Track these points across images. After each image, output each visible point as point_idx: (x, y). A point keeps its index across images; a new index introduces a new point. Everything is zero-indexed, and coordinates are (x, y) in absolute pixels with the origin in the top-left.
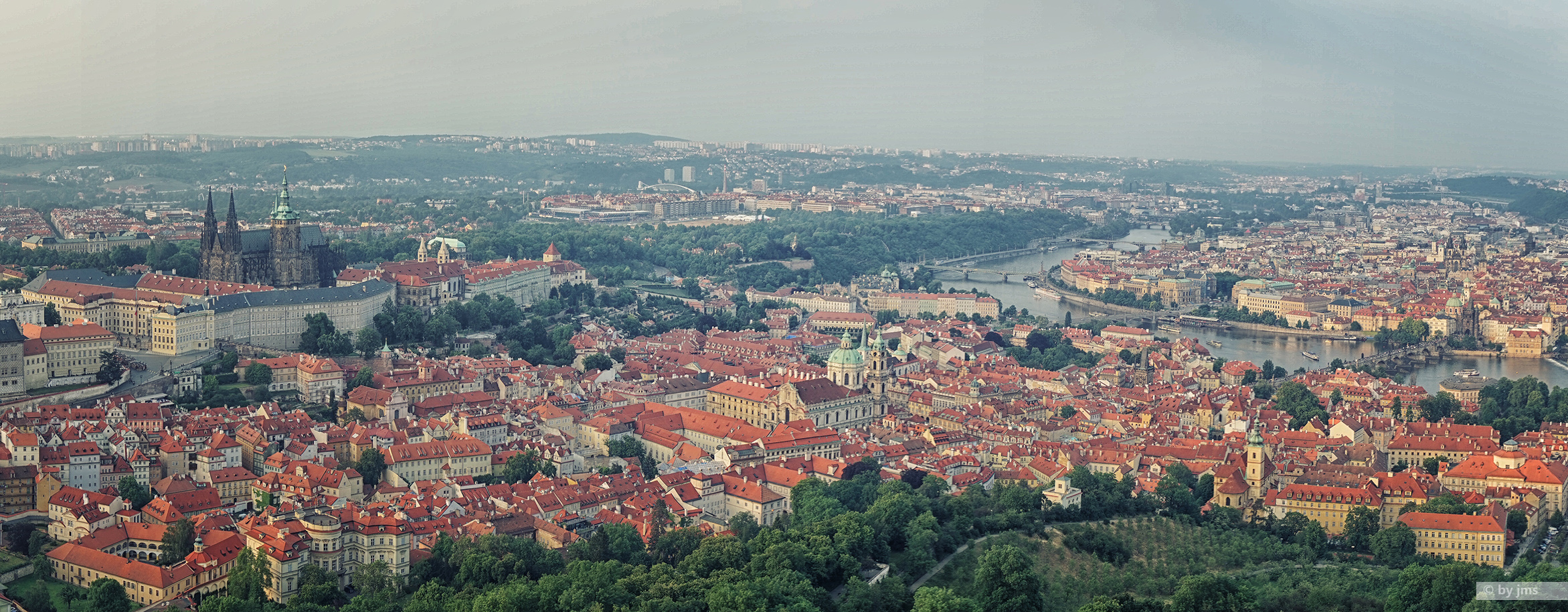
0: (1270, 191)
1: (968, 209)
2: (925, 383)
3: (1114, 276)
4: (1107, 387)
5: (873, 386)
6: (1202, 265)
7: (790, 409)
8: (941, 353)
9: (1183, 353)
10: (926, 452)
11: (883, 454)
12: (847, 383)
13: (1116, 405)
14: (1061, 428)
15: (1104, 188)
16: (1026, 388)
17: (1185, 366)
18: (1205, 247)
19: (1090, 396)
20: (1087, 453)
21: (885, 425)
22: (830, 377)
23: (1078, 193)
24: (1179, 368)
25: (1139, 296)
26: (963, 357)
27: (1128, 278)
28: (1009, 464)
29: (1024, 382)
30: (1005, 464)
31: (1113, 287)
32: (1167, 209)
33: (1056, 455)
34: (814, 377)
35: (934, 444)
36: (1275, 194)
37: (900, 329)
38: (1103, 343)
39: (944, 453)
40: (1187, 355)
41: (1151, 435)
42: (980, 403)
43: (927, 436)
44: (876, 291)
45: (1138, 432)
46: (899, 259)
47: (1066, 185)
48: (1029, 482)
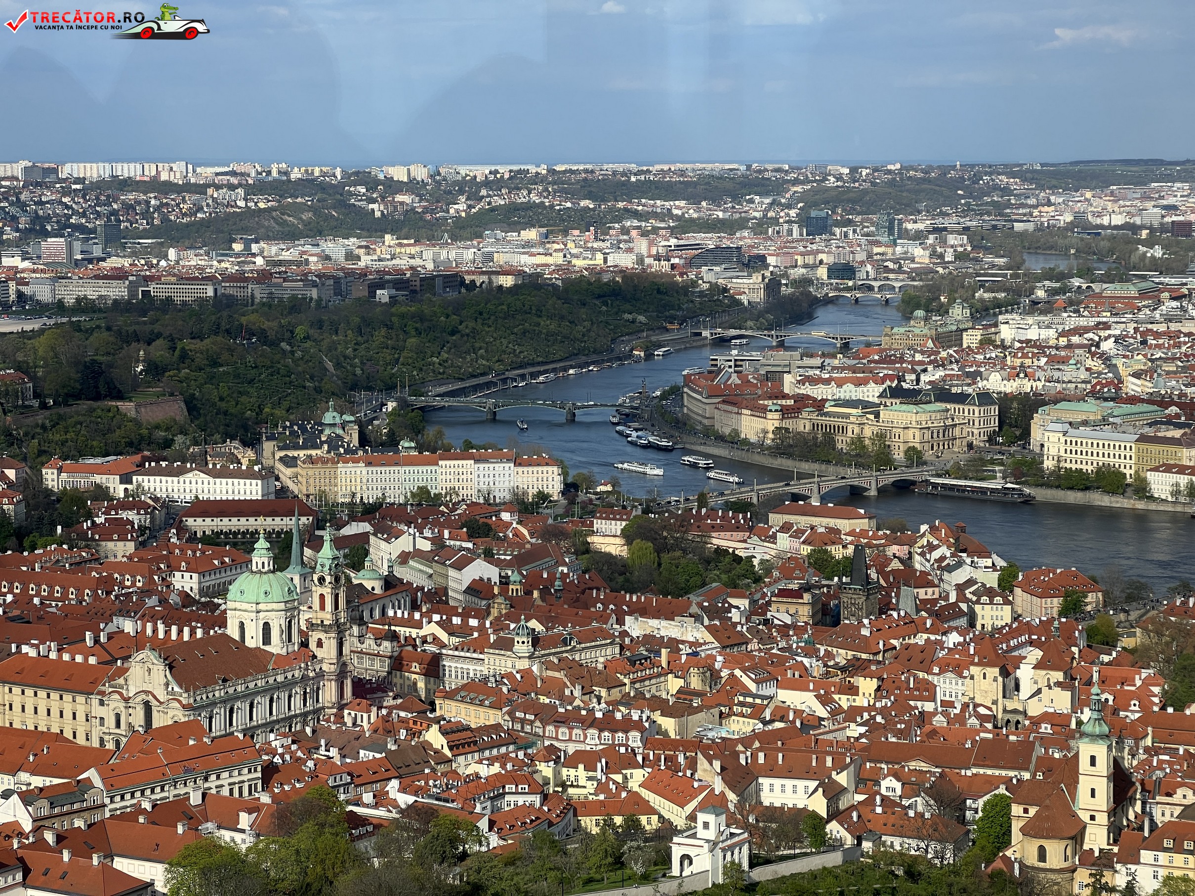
0: (1105, 221)
1: (491, 282)
2: (422, 633)
3: (790, 402)
4: (786, 626)
5: (320, 644)
6: (968, 375)
7: (154, 702)
8: (452, 573)
9: (936, 554)
10: (434, 770)
11: (349, 779)
12: (267, 640)
13: (806, 661)
14: (699, 710)
15: (761, 227)
16: (624, 634)
17: (941, 580)
18: (972, 338)
19: (753, 646)
20: (754, 756)
21: (348, 720)
22: (233, 631)
23: (709, 240)
24: (931, 584)
25: (842, 443)
26: (496, 579)
27: (819, 405)
28: (601, 787)
29: (621, 622)
30: (591, 787)
31: (789, 424)
32: (891, 265)
33: (692, 764)
34: (199, 633)
35: (449, 754)
36: (1116, 227)
37: (365, 527)
38: (773, 539)
39: (469, 771)
40: (943, 558)
41: (879, 719)
42: (535, 668)
43: (434, 737)
44: (313, 452)
45: (853, 714)
46: (354, 387)
47: (684, 226)
48: (643, 819)
